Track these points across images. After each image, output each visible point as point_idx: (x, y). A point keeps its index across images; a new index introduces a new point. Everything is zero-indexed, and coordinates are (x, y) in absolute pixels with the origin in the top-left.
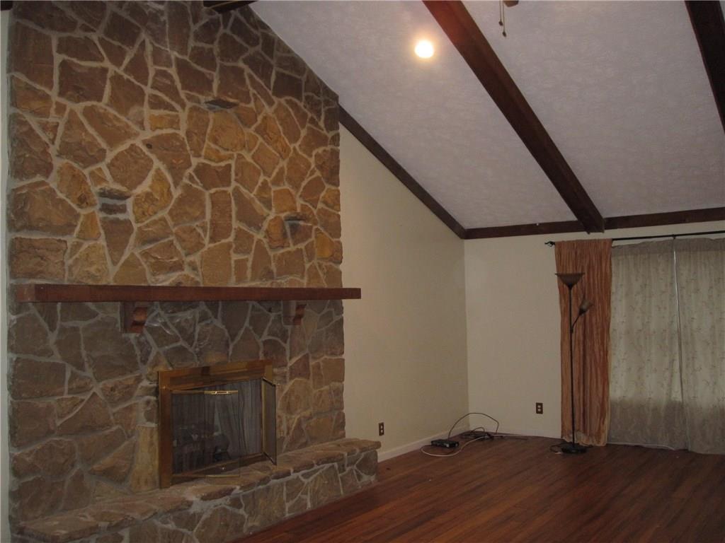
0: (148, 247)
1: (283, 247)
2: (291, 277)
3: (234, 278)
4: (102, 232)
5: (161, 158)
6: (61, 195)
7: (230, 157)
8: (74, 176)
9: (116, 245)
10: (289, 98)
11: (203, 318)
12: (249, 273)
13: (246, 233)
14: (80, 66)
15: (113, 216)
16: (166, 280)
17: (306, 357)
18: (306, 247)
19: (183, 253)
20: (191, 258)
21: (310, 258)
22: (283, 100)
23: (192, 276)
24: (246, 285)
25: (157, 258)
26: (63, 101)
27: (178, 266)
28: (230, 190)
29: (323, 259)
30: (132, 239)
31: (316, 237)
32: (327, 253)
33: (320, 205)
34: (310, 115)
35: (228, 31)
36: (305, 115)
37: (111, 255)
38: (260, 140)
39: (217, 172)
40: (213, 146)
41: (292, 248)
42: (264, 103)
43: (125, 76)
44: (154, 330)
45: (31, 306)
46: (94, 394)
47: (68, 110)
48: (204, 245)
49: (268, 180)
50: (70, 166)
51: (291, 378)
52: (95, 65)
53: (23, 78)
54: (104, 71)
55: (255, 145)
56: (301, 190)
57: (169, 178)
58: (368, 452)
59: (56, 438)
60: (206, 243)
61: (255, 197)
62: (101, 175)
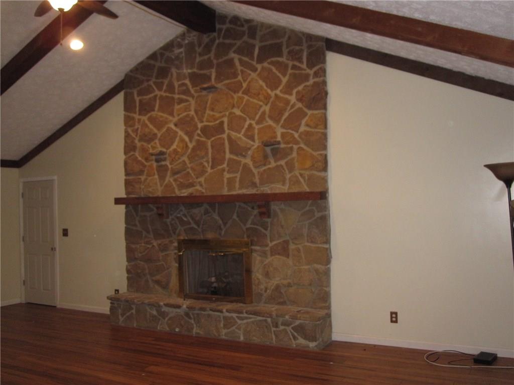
0: (176, 177)
1: (265, 165)
2: (273, 185)
3: (226, 189)
4: (156, 172)
5: (182, 130)
6: (140, 158)
7: (223, 117)
9: (162, 178)
10: (269, 60)
11: (206, 212)
12: (237, 185)
13: (234, 160)
14: (145, 99)
15: (160, 164)
16: (185, 193)
17: (286, 242)
18: (286, 163)
19: (194, 177)
20: (199, 180)
21: (291, 170)
22: (266, 64)
23: (201, 189)
24: (234, 193)
25: (180, 182)
26: (140, 117)
27: (192, 185)
28: (225, 136)
29: (306, 169)
30: (169, 173)
31: (298, 154)
32: (308, 164)
33: (303, 128)
34: (290, 63)
35: (221, 40)
36: (286, 66)
37: (160, 182)
38: (246, 97)
39: (213, 128)
40: (212, 113)
41: (273, 164)
42: (250, 72)
43: (164, 94)
44: (178, 218)
45: (130, 206)
46: (153, 246)
47: (142, 120)
48: (207, 172)
49: (253, 122)
50: (142, 145)
51: (272, 255)
52: (152, 95)
53: (127, 113)
54: (156, 96)
55: (242, 103)
56: (282, 122)
57: (186, 138)
58: (302, 322)
59: (139, 262)
60: (209, 170)
61: (242, 136)
62: (155, 145)
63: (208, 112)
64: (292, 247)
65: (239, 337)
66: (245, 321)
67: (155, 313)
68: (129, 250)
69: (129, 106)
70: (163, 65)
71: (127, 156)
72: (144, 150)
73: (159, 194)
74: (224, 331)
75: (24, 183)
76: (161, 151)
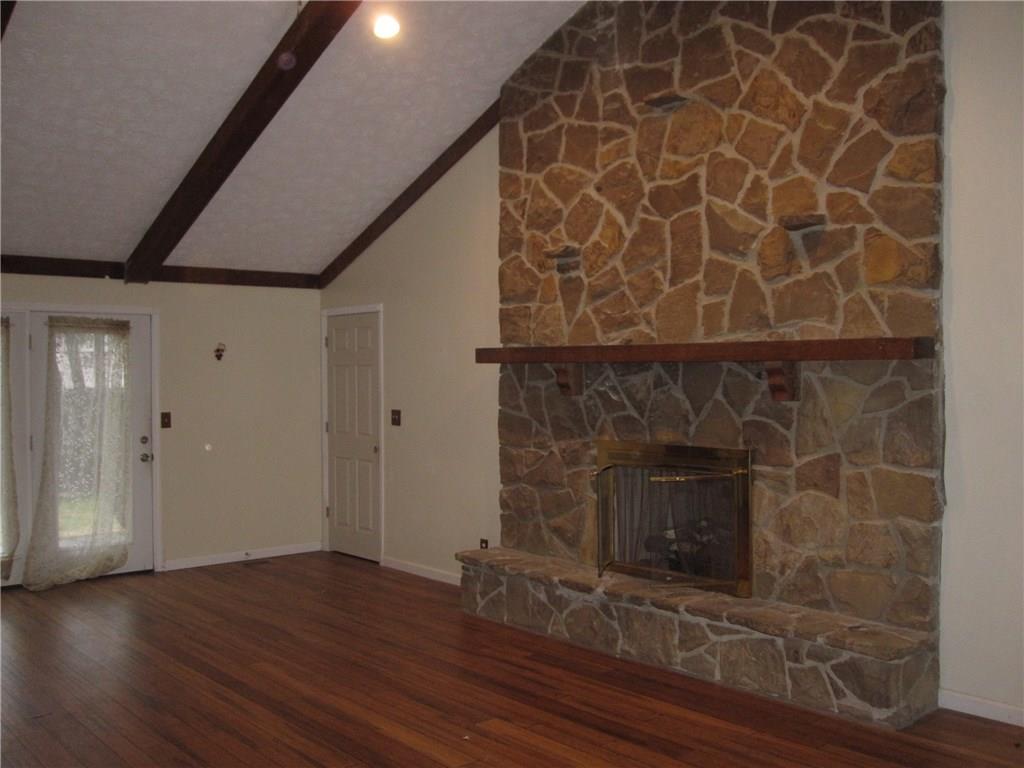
0: (599, 302)
1: (788, 274)
2: (805, 323)
3: (702, 330)
4: (558, 293)
5: (611, 198)
6: (529, 265)
7: (698, 164)
8: (534, 244)
9: (571, 306)
10: (801, 23)
11: (659, 383)
12: (726, 322)
13: (720, 263)
14: (541, 135)
15: (567, 275)
16: (616, 338)
17: (834, 459)
18: (838, 269)
19: (635, 303)
20: (646, 310)
21: (849, 285)
22: (793, 33)
23: (648, 331)
24: (720, 340)
25: (607, 314)
26: (529, 176)
27: (630, 322)
28: (701, 209)
29: (885, 283)
30: (584, 296)
31: (867, 245)
32: (891, 271)
33: (880, 182)
34: (852, 25)
36: (842, 32)
37: (566, 314)
38: (749, 116)
39: (676, 191)
40: (673, 158)
41: (807, 272)
42: (760, 56)
43: (576, 123)
44: (601, 394)
45: (509, 366)
46: (552, 452)
47: (533, 183)
48: (662, 291)
49: (764, 174)
50: (533, 236)
51: (799, 489)
52: (552, 127)
53: (506, 170)
54: (560, 128)
55: (739, 129)
56: (830, 169)
57: (620, 218)
58: (856, 655)
59: (524, 485)
60: (666, 288)
61: (738, 208)
62: (558, 236)
63: (665, 155)
64: (846, 471)
65: (712, 675)
66: (725, 638)
67: (543, 597)
68: (506, 460)
69: (508, 155)
70: (574, 58)
71: (505, 260)
72: (536, 246)
73: (565, 341)
74: (679, 656)
75: (329, 317)
76: (568, 247)
